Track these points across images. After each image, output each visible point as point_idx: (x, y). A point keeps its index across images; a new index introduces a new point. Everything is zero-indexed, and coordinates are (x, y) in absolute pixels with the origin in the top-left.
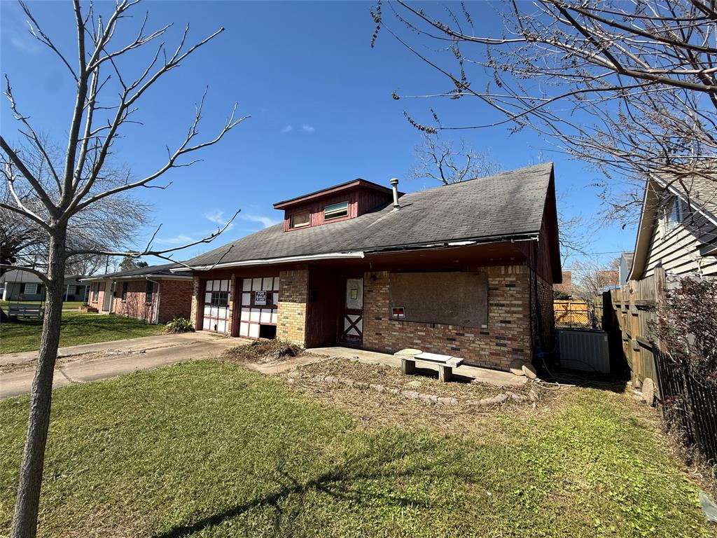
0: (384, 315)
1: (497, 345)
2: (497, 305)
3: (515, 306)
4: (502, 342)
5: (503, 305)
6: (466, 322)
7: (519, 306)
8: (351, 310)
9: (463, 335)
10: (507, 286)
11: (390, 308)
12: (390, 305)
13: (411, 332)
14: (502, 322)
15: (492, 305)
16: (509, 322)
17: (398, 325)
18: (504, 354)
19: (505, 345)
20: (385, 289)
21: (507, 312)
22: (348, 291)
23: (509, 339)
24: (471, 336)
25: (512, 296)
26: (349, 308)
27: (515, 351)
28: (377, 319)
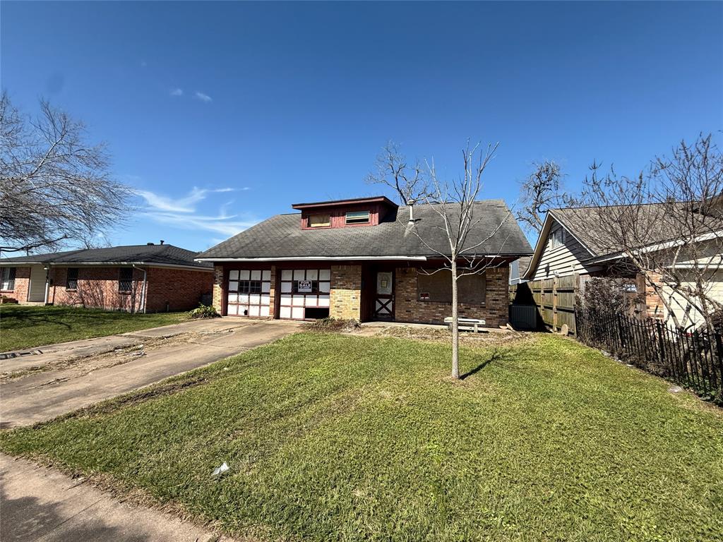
0: (413, 298)
1: (490, 313)
2: (490, 290)
3: (500, 291)
4: (494, 312)
5: (494, 291)
6: (472, 301)
7: (503, 291)
8: (381, 295)
9: (469, 309)
10: (497, 279)
11: (418, 293)
12: (418, 291)
13: (434, 309)
14: (493, 300)
15: (488, 290)
16: (498, 300)
17: (423, 305)
18: (494, 318)
19: (494, 313)
20: (414, 280)
21: (496, 295)
22: (379, 281)
23: (498, 310)
24: (475, 310)
25: (499, 285)
26: (380, 293)
27: (501, 316)
28: (407, 301)
